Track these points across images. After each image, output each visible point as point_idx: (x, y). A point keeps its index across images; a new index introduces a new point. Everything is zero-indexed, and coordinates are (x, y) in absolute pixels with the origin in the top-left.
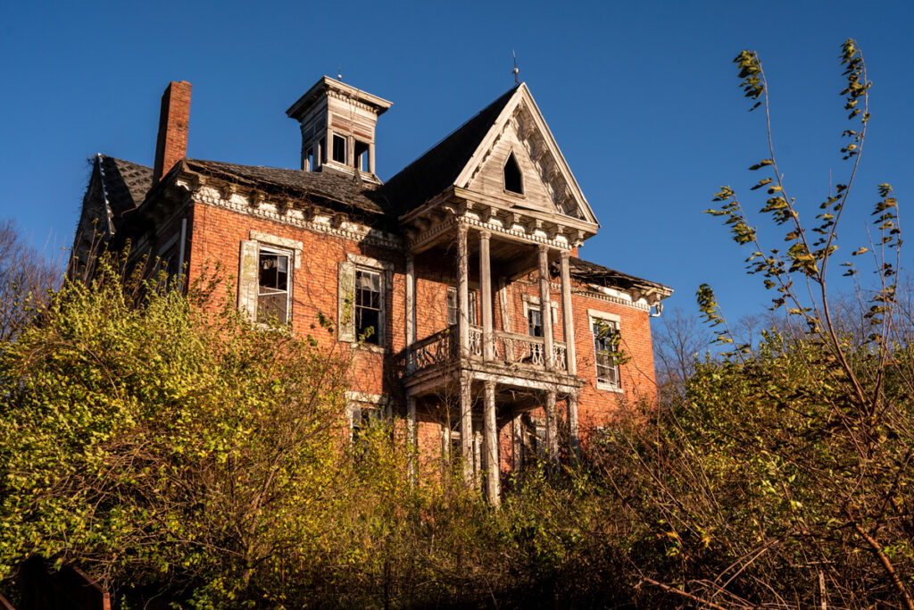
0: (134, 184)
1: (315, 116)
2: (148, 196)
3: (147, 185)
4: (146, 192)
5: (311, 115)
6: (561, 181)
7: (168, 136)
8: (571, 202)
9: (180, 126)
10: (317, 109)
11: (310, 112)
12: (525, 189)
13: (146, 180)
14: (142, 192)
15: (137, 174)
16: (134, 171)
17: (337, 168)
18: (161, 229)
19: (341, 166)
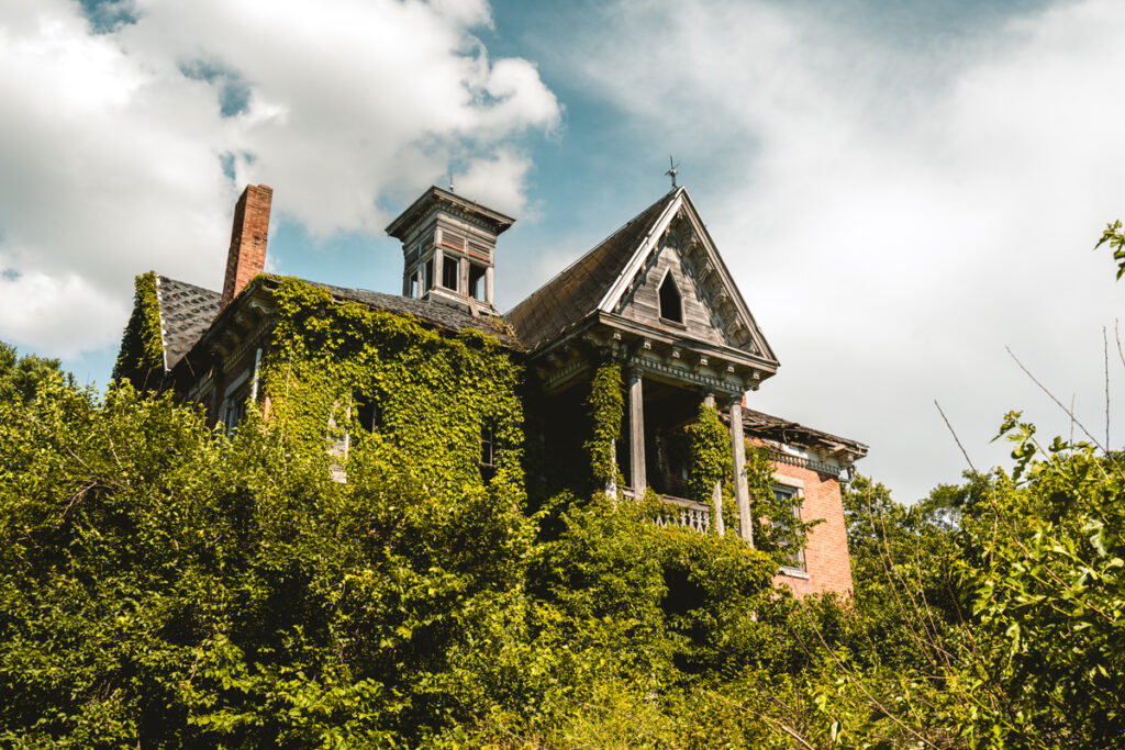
0: (198, 311)
1: (421, 233)
2: (214, 325)
3: (214, 314)
4: (212, 320)
5: (416, 233)
6: (730, 307)
7: (241, 251)
8: (744, 334)
9: (257, 238)
10: (424, 226)
11: (415, 229)
12: (685, 317)
13: (212, 307)
14: (206, 320)
15: (202, 299)
16: (198, 296)
17: (448, 296)
18: (229, 363)
19: (452, 294)
